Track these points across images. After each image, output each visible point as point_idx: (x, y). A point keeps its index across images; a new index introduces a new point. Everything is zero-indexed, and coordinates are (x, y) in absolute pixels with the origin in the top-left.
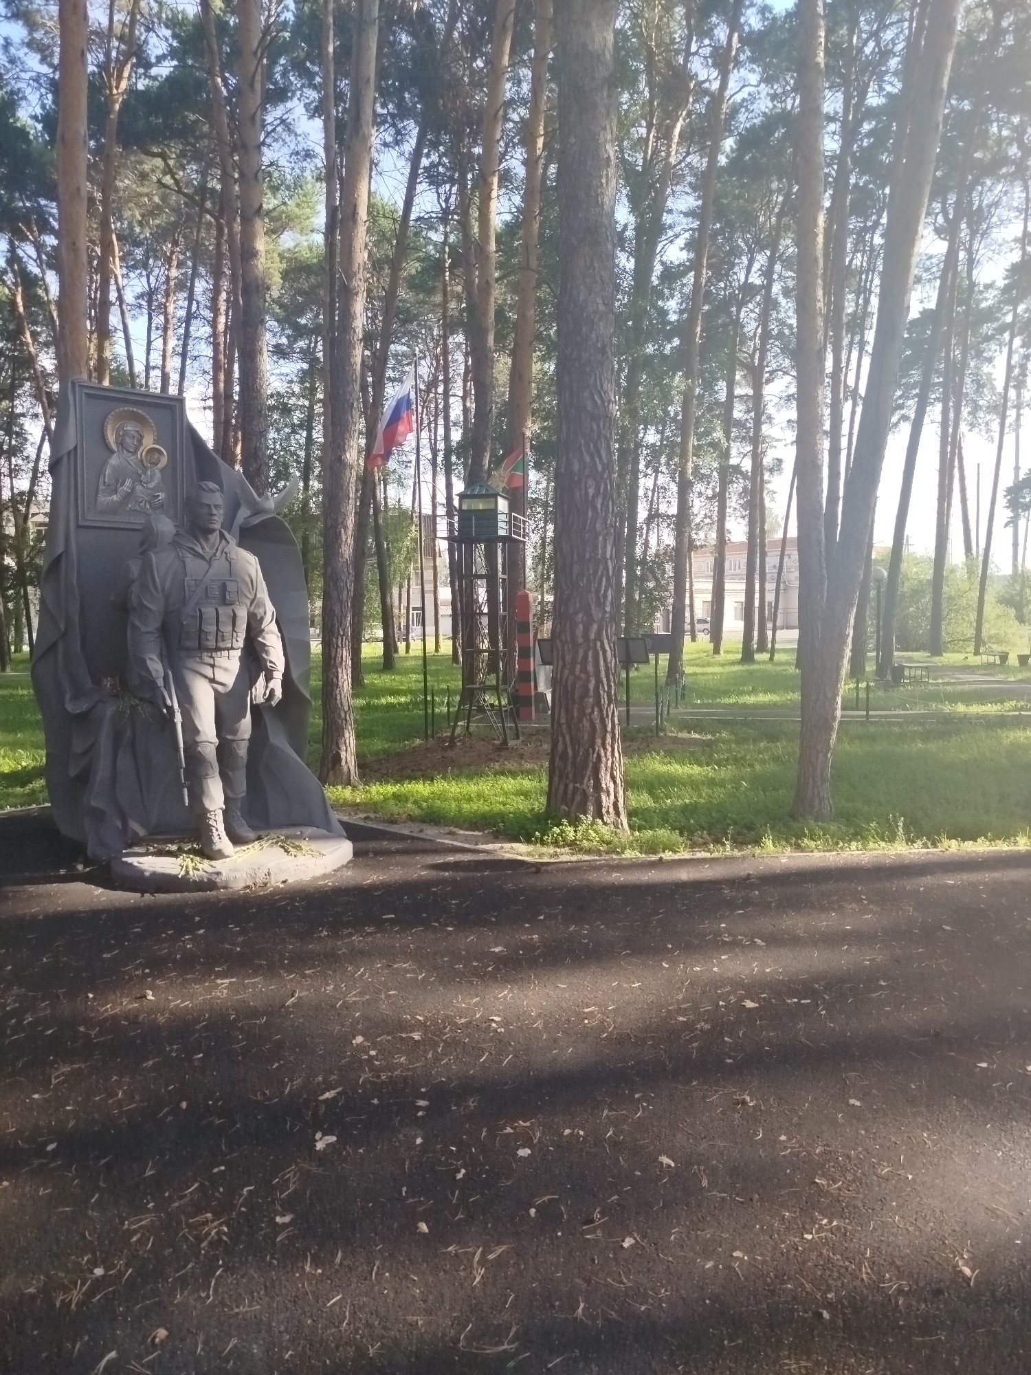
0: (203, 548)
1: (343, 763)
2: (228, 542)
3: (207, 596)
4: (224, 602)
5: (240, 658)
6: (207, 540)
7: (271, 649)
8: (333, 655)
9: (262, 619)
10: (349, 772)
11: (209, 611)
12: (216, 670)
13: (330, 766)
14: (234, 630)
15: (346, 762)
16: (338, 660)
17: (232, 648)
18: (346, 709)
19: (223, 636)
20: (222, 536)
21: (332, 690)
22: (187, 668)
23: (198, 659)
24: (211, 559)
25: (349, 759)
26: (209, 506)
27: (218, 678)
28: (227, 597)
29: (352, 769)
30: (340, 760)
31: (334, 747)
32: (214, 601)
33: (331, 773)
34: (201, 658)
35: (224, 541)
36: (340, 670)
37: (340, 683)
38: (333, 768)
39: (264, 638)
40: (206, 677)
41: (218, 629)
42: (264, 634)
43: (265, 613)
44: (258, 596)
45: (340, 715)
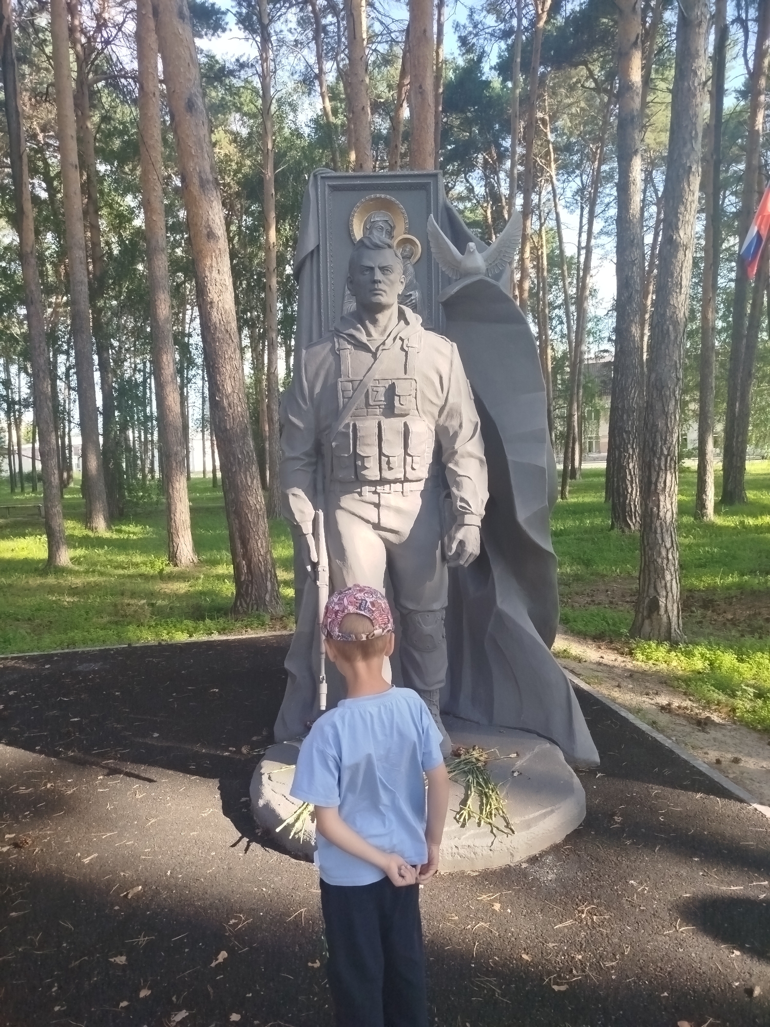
0: (369, 334)
1: (662, 611)
2: (407, 323)
3: (367, 405)
4: (390, 411)
5: (423, 494)
6: (374, 322)
7: (465, 480)
8: (654, 480)
9: (456, 434)
10: (670, 623)
11: (368, 426)
12: (383, 512)
13: (645, 614)
14: (406, 453)
15: (666, 611)
16: (660, 486)
17: (406, 480)
18: (668, 545)
19: (388, 463)
20: (402, 315)
21: (652, 522)
22: (341, 508)
23: (356, 495)
24: (377, 349)
25: (669, 607)
26: (372, 269)
27: (385, 523)
28: (397, 404)
29: (674, 620)
30: (657, 607)
31: (652, 591)
32: (378, 411)
33: (647, 622)
34: (360, 494)
35: (402, 322)
36: (662, 498)
37: (661, 514)
38: (649, 617)
39: (456, 464)
40: (368, 522)
41: (381, 453)
42: (457, 457)
43: (461, 426)
44: (451, 400)
45: (660, 553)
